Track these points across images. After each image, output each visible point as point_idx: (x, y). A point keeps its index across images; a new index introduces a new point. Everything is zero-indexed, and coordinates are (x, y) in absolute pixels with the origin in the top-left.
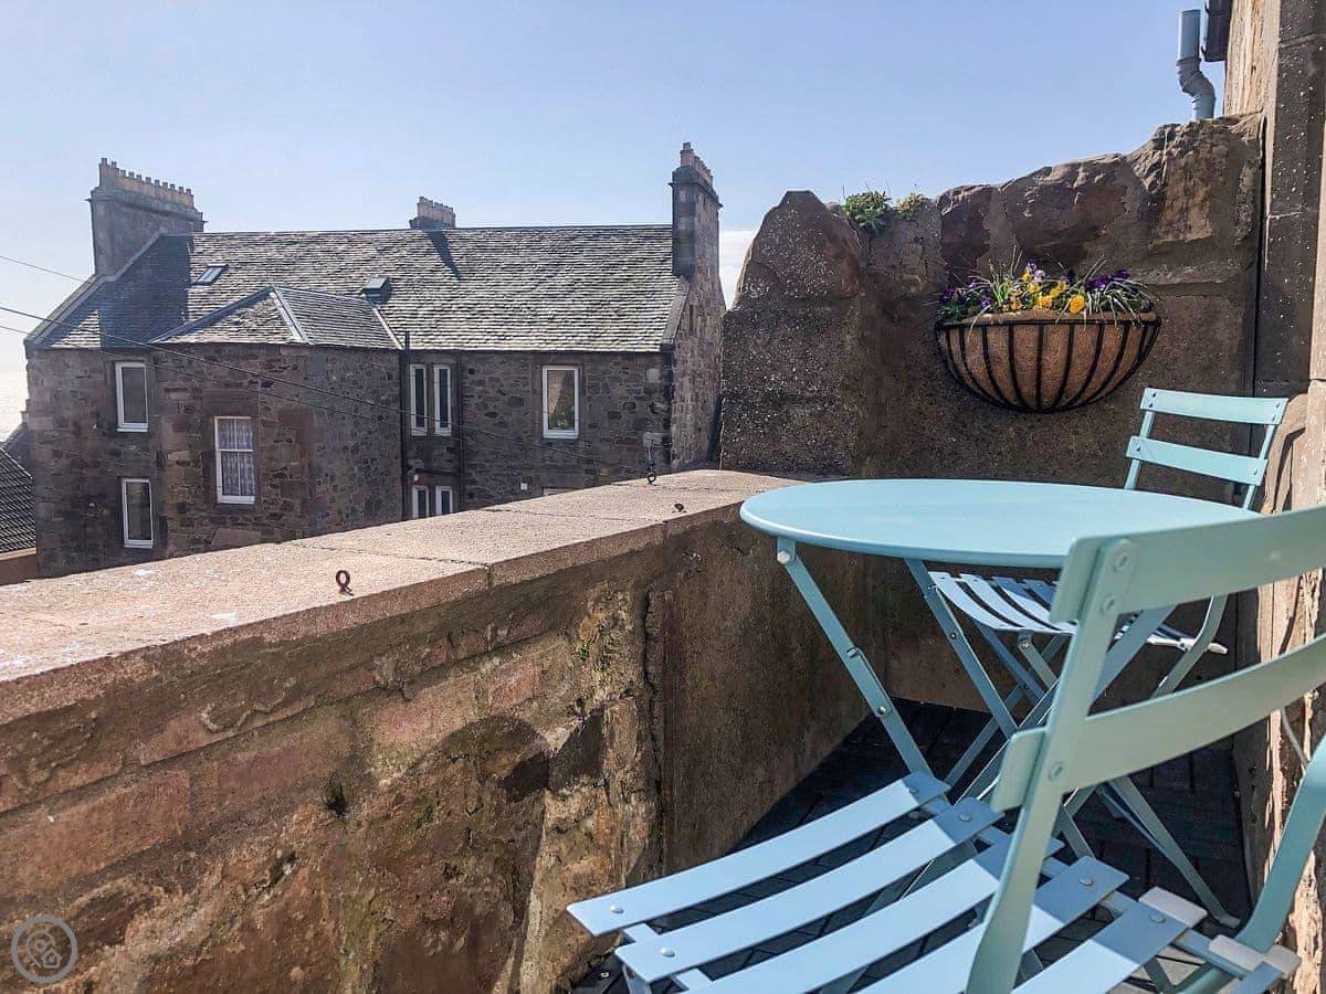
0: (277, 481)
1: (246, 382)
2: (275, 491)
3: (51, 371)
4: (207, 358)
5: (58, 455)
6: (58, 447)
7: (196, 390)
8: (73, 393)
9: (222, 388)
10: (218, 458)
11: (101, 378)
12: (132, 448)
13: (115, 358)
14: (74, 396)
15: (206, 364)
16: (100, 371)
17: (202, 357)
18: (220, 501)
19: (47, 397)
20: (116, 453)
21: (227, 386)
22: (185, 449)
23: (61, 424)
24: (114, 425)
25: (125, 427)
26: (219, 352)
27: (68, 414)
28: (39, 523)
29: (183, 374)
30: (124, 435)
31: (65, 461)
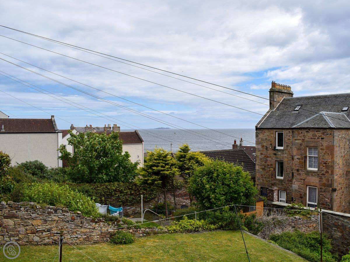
0: (324, 165)
1: (316, 138)
2: (323, 167)
3: (261, 134)
4: (306, 132)
5: (262, 154)
6: (262, 152)
7: (303, 140)
8: (266, 139)
9: (310, 140)
10: (308, 158)
11: (272, 135)
12: (280, 153)
13: (276, 130)
14: (266, 140)
15: (306, 133)
16: (273, 134)
17: (305, 131)
18: (308, 169)
19: (260, 140)
20: (275, 154)
21: (311, 139)
22: (299, 155)
23: (263, 146)
24: (275, 147)
25: (278, 148)
26: (310, 130)
27: (265, 144)
28: (257, 171)
29: (300, 136)
30: (277, 150)
31: (263, 156)
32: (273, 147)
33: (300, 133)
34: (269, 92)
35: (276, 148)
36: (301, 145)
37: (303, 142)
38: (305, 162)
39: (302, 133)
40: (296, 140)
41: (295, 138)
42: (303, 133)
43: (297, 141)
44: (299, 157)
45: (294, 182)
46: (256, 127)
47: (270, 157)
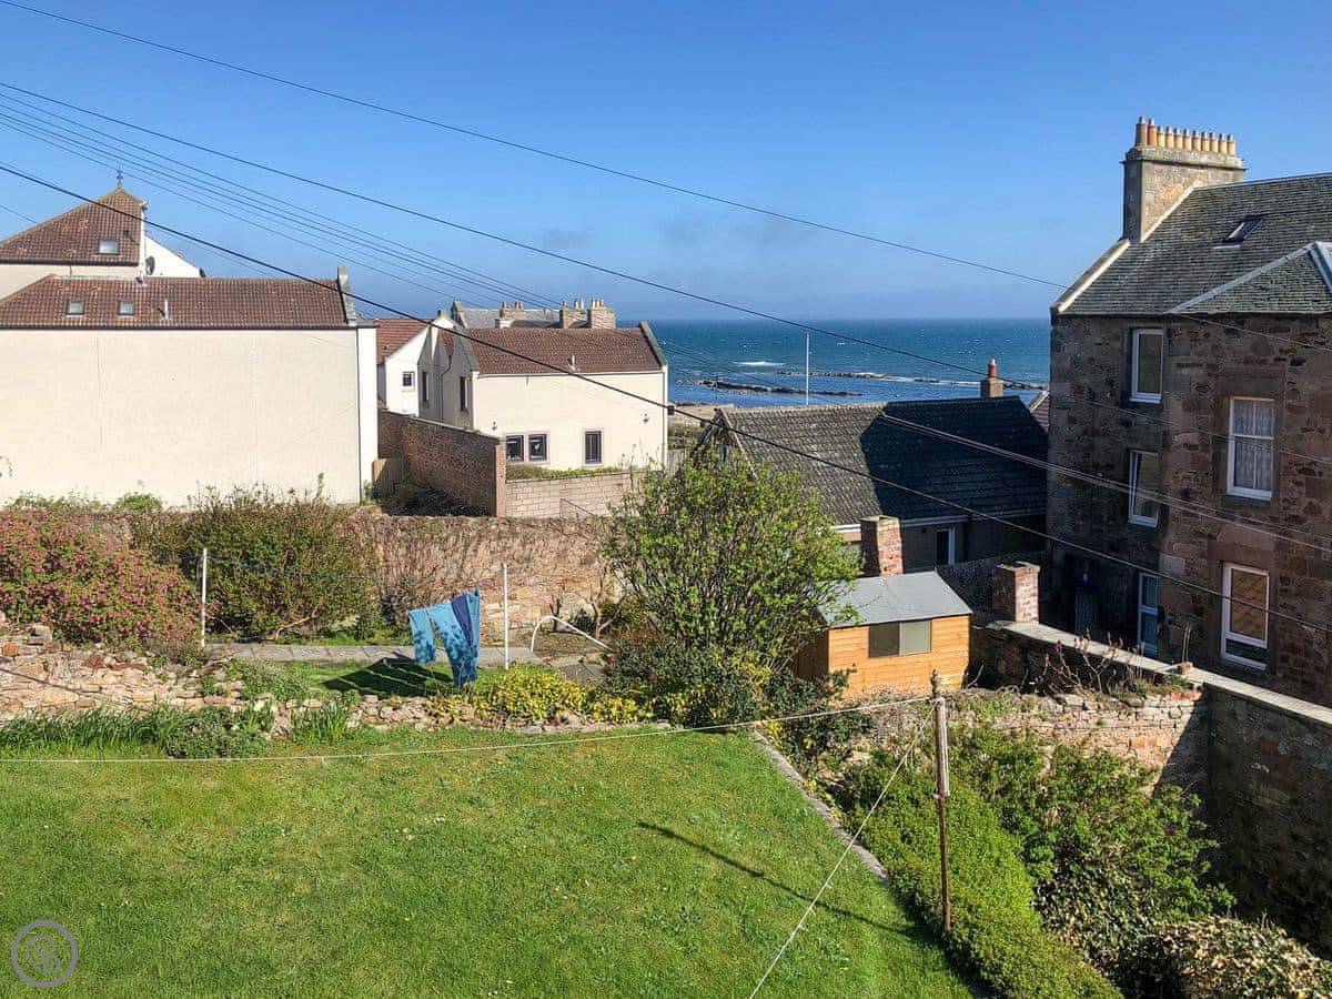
0: (1301, 478)
1: (1271, 359)
2: (1297, 489)
3: (1072, 338)
4: (1228, 332)
5: (1072, 421)
6: (1072, 413)
7: (1211, 366)
8: (1091, 360)
9: (1242, 366)
10: (1231, 445)
11: (1117, 345)
12: (1143, 419)
13: (1136, 325)
14: (1090, 363)
15: (1225, 337)
16: (1117, 338)
17: (1222, 331)
18: (1229, 492)
19: (1067, 364)
20: (1127, 424)
21: (1246, 363)
22: (1194, 431)
23: (1078, 390)
24: (1127, 393)
25: (1139, 397)
26: (1241, 324)
27: (1085, 381)
28: (1051, 487)
29: (1199, 349)
30: (1136, 405)
31: (1077, 429)
32: (1118, 392)
33: (1201, 336)
34: (1122, 166)
35: (1132, 400)
36: (1202, 387)
37: (1209, 375)
38: (1219, 460)
39: (1207, 335)
40: (1180, 366)
41: (1179, 359)
42: (1211, 338)
43: (1185, 371)
44: (1193, 438)
45: (1170, 545)
46: (1054, 311)
47: (1106, 434)
